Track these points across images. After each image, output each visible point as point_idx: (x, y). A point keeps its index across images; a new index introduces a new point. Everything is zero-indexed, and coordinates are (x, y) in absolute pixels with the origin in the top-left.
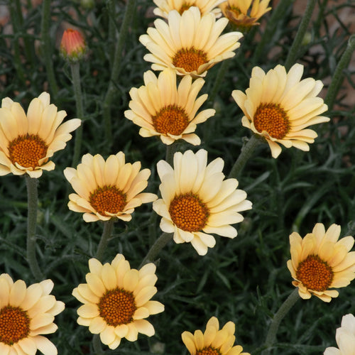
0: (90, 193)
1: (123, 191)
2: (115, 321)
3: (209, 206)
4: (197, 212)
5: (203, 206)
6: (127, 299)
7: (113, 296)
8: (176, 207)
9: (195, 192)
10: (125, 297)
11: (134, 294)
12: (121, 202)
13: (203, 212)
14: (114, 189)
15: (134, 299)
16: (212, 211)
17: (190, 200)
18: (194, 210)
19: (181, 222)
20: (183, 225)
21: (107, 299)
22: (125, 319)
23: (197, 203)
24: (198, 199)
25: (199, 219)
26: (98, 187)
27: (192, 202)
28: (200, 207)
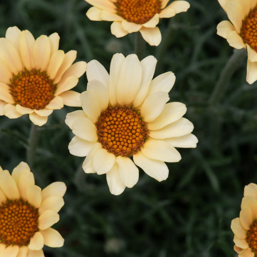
0: (13, 75)
1: (54, 80)
2: (9, 238)
3: (150, 127)
4: (134, 131)
5: (143, 125)
6: (31, 215)
7: (14, 207)
8: (107, 119)
9: (136, 104)
10: (28, 211)
11: (40, 211)
12: (48, 94)
13: (141, 133)
14: (44, 75)
15: (38, 217)
16: (151, 135)
17: (127, 114)
18: (130, 128)
19: (109, 140)
20: (111, 144)
21: (6, 210)
22: (22, 239)
23: (137, 120)
24: (139, 115)
25: (134, 141)
26: (25, 68)
27: (130, 117)
28: (139, 126)
